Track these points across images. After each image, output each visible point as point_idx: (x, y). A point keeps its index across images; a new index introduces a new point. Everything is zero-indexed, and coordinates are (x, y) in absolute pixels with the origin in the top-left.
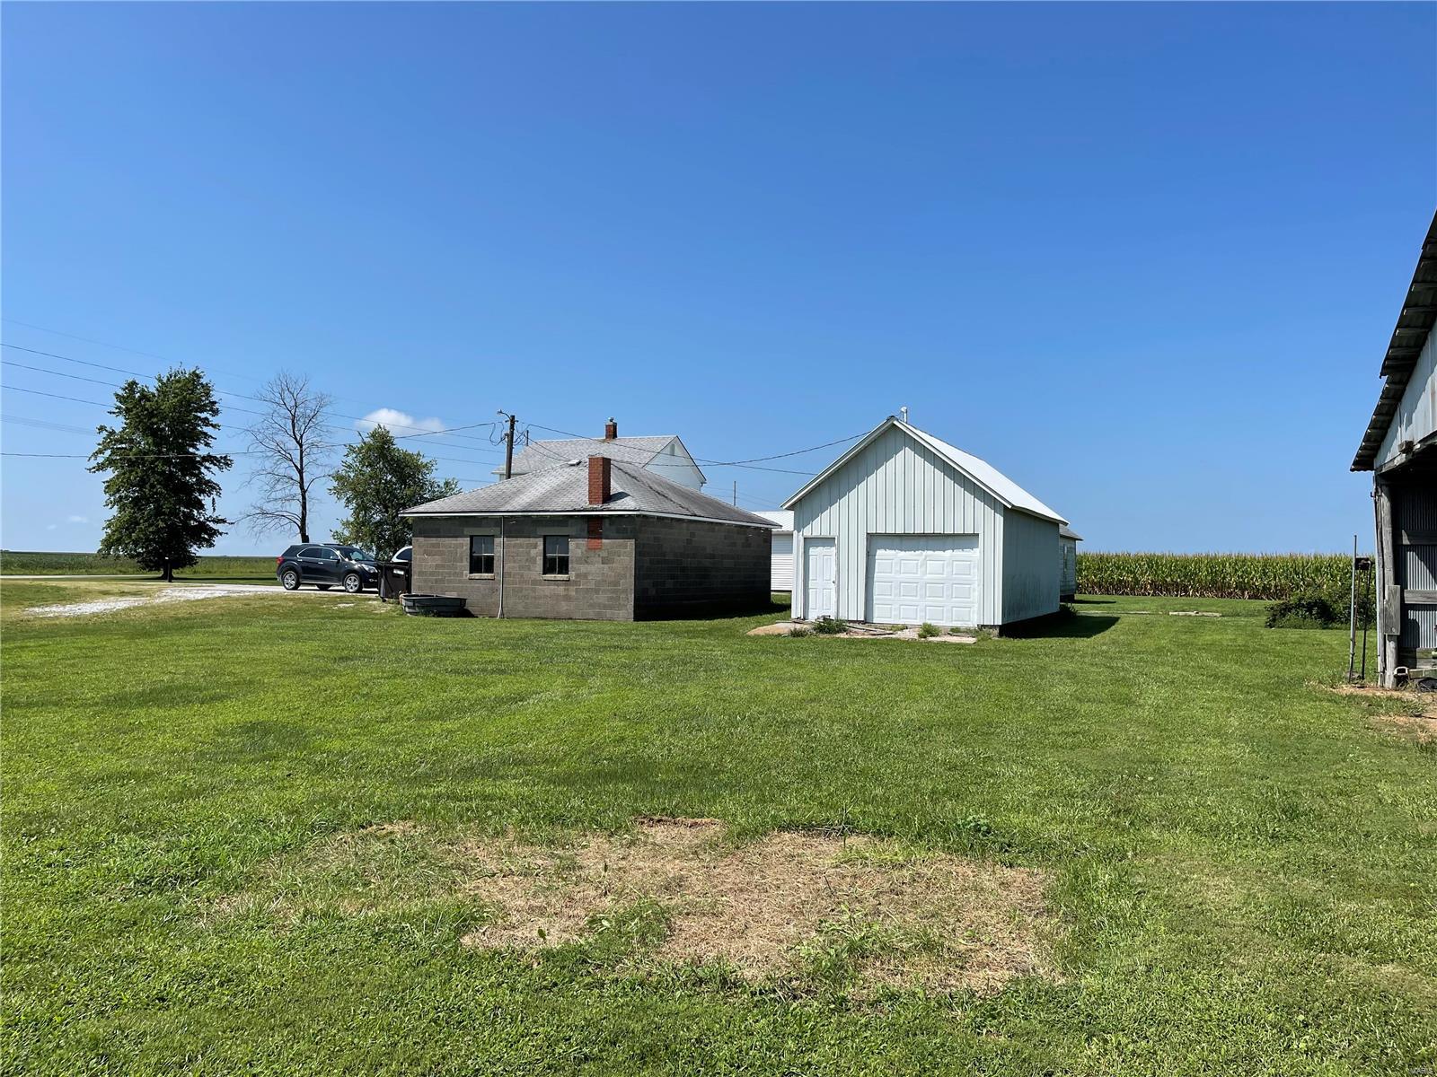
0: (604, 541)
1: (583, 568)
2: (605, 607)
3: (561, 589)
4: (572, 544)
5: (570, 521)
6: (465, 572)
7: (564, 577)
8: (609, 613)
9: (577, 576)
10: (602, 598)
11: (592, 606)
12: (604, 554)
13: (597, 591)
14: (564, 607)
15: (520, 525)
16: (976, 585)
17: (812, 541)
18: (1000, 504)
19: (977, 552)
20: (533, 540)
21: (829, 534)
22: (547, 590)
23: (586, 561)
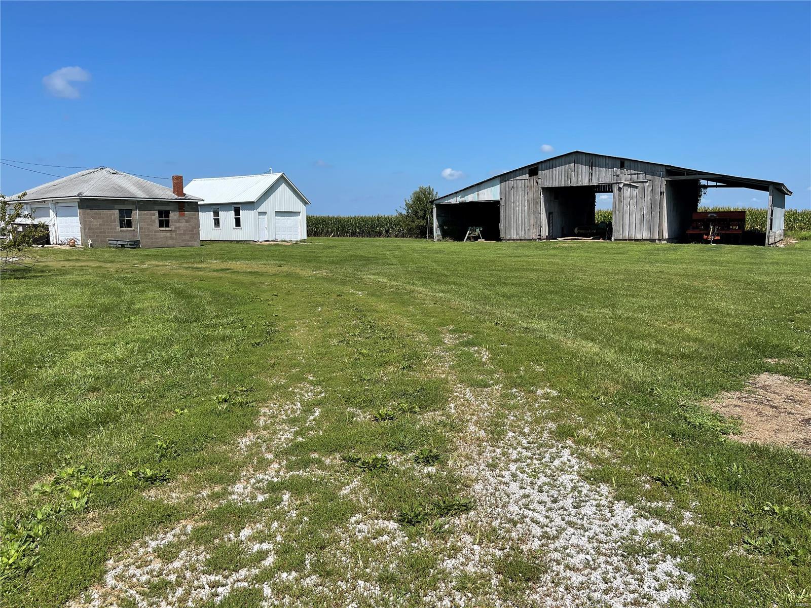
0: (186, 213)
1: (178, 225)
2: (188, 241)
3: (168, 234)
4: (171, 214)
5: (170, 204)
6: (117, 227)
7: (167, 229)
8: (190, 243)
9: (175, 228)
10: (187, 237)
11: (183, 241)
12: (186, 218)
13: (184, 234)
14: (170, 242)
15: (145, 205)
16: (300, 227)
17: (260, 214)
18: (305, 203)
19: (299, 217)
20: (152, 212)
21: (265, 211)
22: (162, 235)
23: (179, 221)
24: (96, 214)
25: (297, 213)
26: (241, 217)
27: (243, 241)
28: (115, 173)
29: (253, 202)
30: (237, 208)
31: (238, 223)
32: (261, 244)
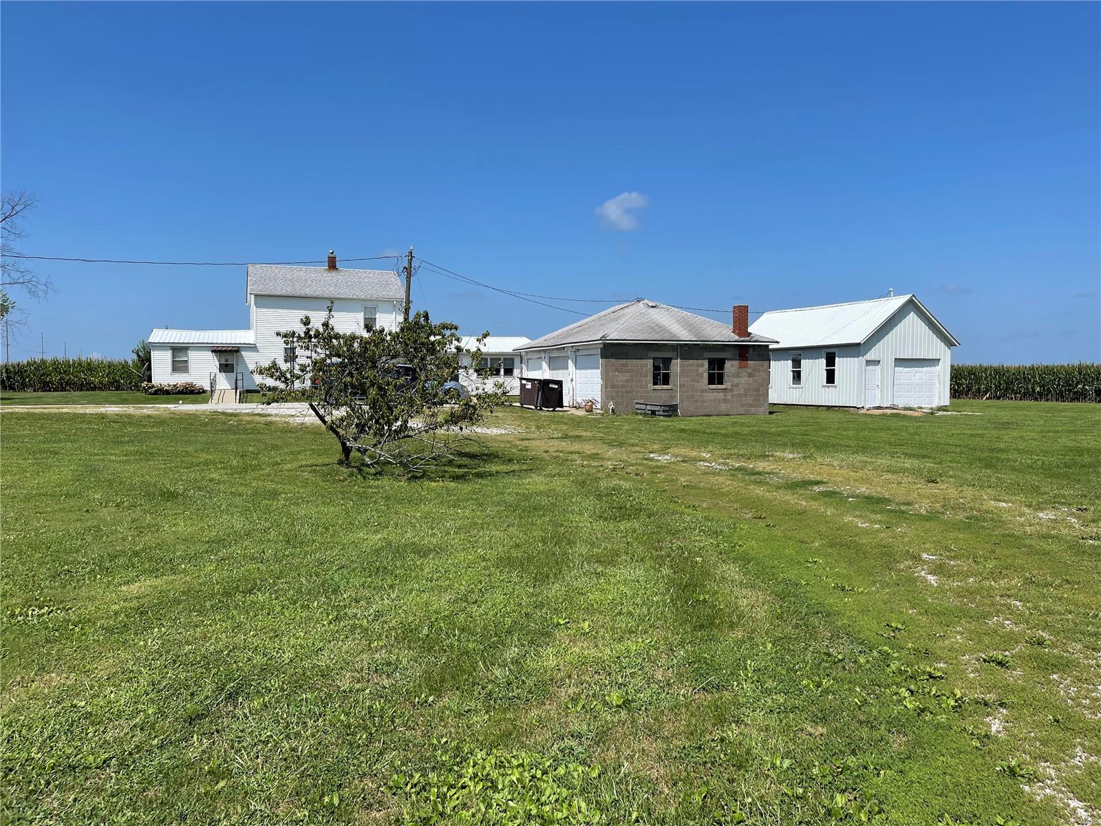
0: (749, 362)
1: (736, 381)
2: (751, 406)
3: (721, 395)
4: (728, 364)
5: (727, 349)
6: (649, 385)
7: (720, 386)
8: (753, 410)
9: (732, 385)
10: (749, 400)
11: (743, 405)
12: (749, 371)
13: (745, 396)
14: (723, 408)
15: (690, 350)
16: (938, 385)
17: (869, 363)
18: (949, 343)
19: (938, 368)
20: (700, 362)
21: (877, 359)
22: (712, 396)
23: (738, 375)
24: (623, 365)
25: (934, 362)
26: (836, 368)
27: (837, 407)
28: (654, 307)
29: (858, 345)
30: (830, 354)
31: (831, 378)
32: (868, 412)
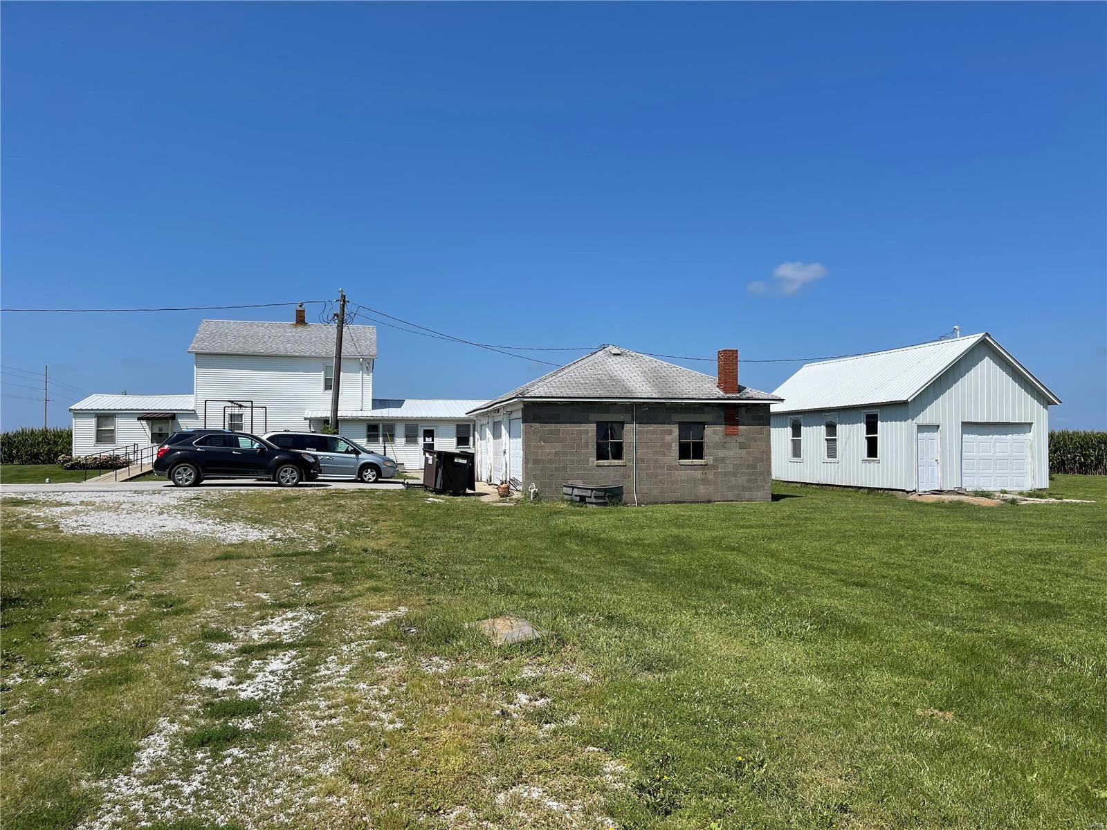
0: (740, 427)
1: (721, 453)
2: (744, 488)
3: (699, 474)
4: (709, 431)
5: (706, 409)
6: (591, 459)
7: (696, 461)
8: (747, 494)
9: (715, 460)
10: (741, 481)
11: (730, 488)
12: (740, 439)
13: (735, 474)
14: (702, 490)
15: (652, 412)
16: (1030, 460)
17: (922, 428)
18: (1046, 401)
19: (1030, 435)
20: (667, 427)
21: (934, 422)
22: (683, 475)
23: (723, 446)
24: (551, 432)
25: (1024, 427)
26: (879, 435)
27: (881, 489)
28: (618, 355)
29: (905, 403)
30: (871, 416)
31: (872, 450)
